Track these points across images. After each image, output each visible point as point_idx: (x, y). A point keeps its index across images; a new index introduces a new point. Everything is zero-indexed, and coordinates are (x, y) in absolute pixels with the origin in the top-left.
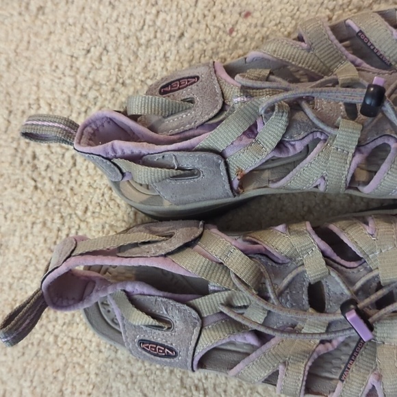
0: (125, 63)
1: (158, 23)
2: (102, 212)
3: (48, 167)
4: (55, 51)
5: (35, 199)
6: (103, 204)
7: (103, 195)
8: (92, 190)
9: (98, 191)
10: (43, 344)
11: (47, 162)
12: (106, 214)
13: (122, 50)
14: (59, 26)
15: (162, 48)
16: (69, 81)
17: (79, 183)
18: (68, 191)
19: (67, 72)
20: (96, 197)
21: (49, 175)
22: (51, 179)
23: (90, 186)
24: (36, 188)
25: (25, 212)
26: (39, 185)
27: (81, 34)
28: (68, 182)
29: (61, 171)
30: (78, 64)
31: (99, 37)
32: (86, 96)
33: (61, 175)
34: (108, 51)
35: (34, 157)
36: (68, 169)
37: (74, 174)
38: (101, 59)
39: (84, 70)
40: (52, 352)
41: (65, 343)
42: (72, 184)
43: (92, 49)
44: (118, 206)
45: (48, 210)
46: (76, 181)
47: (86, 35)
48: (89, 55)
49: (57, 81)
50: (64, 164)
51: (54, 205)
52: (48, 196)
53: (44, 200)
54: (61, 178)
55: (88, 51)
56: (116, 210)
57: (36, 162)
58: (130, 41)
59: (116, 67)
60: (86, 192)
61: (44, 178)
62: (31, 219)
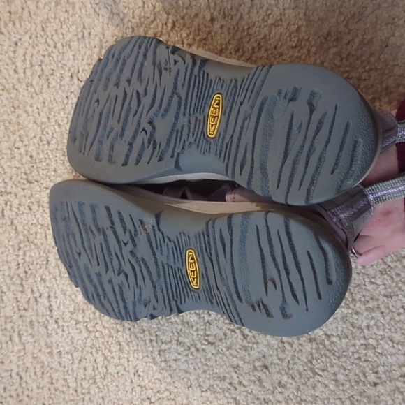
0: (19, 295)
1: (27, 260)
2: (55, 401)
3: (5, 389)
6: (52, 396)
7: (50, 390)
8: (40, 390)
9: (45, 389)
12: (58, 401)
13: (13, 288)
15: (37, 275)
17: (30, 389)
18: (26, 398)
20: (46, 393)
21: (9, 394)
22: (11, 396)
23: (38, 388)
28: (23, 392)
29: (15, 387)
32: (5, 329)
33: (16, 390)
34: (5, 293)
36: (18, 383)
37: (24, 385)
42: (26, 393)
44: (63, 392)
46: (28, 389)
50: (14, 381)
54: (17, 392)
56: (62, 395)
58: (14, 279)
59: (15, 300)
60: (38, 393)
61: (6, 398)
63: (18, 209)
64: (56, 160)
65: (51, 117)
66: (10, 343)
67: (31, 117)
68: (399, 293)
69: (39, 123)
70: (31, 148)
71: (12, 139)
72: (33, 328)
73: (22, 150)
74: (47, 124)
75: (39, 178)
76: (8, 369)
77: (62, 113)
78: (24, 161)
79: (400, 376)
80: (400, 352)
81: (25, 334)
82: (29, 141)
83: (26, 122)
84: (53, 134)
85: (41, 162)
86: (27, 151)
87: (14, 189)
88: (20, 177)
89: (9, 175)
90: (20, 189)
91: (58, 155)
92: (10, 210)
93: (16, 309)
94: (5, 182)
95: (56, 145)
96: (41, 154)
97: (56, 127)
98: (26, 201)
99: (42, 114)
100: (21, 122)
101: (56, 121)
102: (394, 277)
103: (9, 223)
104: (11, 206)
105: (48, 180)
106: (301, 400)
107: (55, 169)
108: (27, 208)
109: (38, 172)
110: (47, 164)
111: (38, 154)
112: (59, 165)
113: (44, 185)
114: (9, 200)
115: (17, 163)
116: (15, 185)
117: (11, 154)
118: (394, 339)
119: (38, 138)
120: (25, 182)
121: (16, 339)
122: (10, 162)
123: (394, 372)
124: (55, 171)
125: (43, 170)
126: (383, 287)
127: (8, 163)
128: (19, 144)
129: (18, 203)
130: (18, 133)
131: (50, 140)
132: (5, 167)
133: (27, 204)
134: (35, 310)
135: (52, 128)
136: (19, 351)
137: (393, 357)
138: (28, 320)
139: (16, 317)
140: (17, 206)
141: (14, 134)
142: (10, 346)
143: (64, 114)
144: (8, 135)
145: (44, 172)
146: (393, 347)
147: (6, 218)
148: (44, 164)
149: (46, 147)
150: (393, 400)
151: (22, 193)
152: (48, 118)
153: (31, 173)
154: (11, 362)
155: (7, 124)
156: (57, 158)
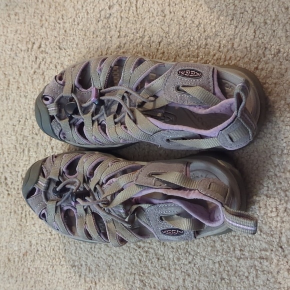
3: (12, 182)
4: (6, 124)
5: (9, 200)
10: (24, 274)
11: (12, 180)
14: (5, 111)
16: (14, 138)
19: (13, 134)
22: (14, 189)
24: (9, 194)
25: (6, 208)
26: (10, 193)
27: (15, 114)
29: (18, 184)
30: (16, 129)
31: (23, 113)
33: (18, 186)
35: (6, 179)
38: (25, 124)
39: (19, 131)
40: (29, 277)
41: (33, 271)
43: (21, 120)
45: (15, 204)
47: (17, 113)
48: (20, 123)
49: (9, 139)
50: (18, 180)
51: (17, 201)
52: (14, 197)
53: (13, 200)
55: (20, 121)
57: (7, 181)
61: (11, 189)
62: (9, 210)
63: (49, 65)
64: (79, 37)
65: (84, 6)
66: (22, 153)
67: (72, 3)
68: (276, 197)
69: (76, 9)
70: (67, 25)
71: (57, 16)
72: (38, 148)
73: (61, 25)
74: (81, 10)
75: (66, 48)
76: (17, 170)
77: (91, 5)
78: (61, 33)
79: (259, 258)
80: (264, 240)
81: (32, 151)
82: (67, 20)
83: (69, 6)
84: (82, 18)
85: (70, 36)
86: (64, 27)
87: (50, 51)
88: (55, 43)
89: (50, 40)
90: (53, 52)
91: (81, 34)
92: (45, 64)
93: (31, 132)
94: (46, 45)
95: (82, 27)
96: (72, 31)
97: (85, 14)
98: (55, 61)
99: (79, 2)
100: (66, 5)
101: (86, 10)
102: (277, 183)
103: (41, 73)
104: (45, 62)
105: (71, 50)
106: (187, 251)
107: (78, 43)
108: (54, 66)
109: (67, 43)
110: (74, 39)
111: (70, 30)
112: (80, 41)
113: (68, 53)
114: (45, 58)
115: (56, 33)
116: (51, 48)
117: (54, 26)
118: (263, 230)
119: (72, 19)
120: (58, 47)
121: (26, 152)
122: (53, 31)
123: (255, 253)
124: (77, 45)
125: (70, 42)
126: (267, 189)
127: (51, 32)
128: (60, 20)
129: (50, 61)
130: (61, 13)
131: (79, 22)
132: (49, 34)
133: (55, 63)
134: (42, 136)
135: (83, 14)
136: (26, 160)
137: (258, 242)
138: (36, 142)
139: (30, 138)
140: (48, 63)
141: (59, 13)
142: (22, 156)
143: (93, 5)
144: (56, 13)
145: (71, 44)
146: (261, 235)
147: (41, 69)
148: (72, 38)
149: (76, 26)
150: (249, 273)
151: (54, 55)
152: (83, 6)
153: (62, 43)
154: (20, 166)
155: (57, 5)
156: (80, 36)
